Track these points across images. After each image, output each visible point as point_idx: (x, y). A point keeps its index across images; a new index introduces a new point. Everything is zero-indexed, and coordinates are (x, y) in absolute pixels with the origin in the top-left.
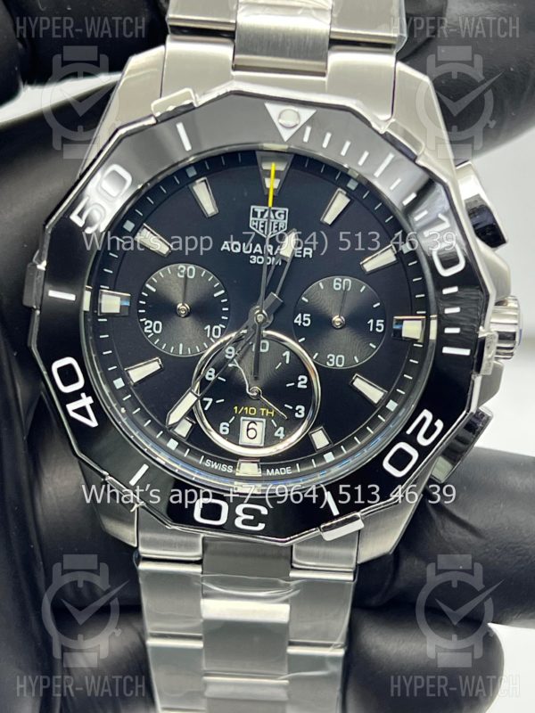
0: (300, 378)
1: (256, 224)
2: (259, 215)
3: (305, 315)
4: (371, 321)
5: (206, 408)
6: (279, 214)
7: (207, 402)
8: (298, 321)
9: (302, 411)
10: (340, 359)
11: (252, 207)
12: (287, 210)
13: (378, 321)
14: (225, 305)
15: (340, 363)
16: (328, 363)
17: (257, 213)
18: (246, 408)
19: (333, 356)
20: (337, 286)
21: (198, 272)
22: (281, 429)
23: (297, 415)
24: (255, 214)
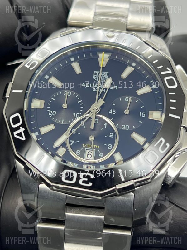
0: (110, 134)
1: (96, 77)
2: (97, 74)
3: (113, 110)
4: (140, 113)
5: (71, 145)
6: (105, 74)
7: (72, 142)
8: (111, 112)
9: (111, 147)
10: (127, 127)
11: (95, 72)
12: (108, 73)
13: (143, 113)
14: (82, 106)
15: (127, 128)
16: (122, 128)
17: (96, 73)
18: (88, 145)
19: (124, 126)
20: (127, 100)
21: (72, 93)
22: (102, 153)
23: (109, 148)
24: (96, 74)
